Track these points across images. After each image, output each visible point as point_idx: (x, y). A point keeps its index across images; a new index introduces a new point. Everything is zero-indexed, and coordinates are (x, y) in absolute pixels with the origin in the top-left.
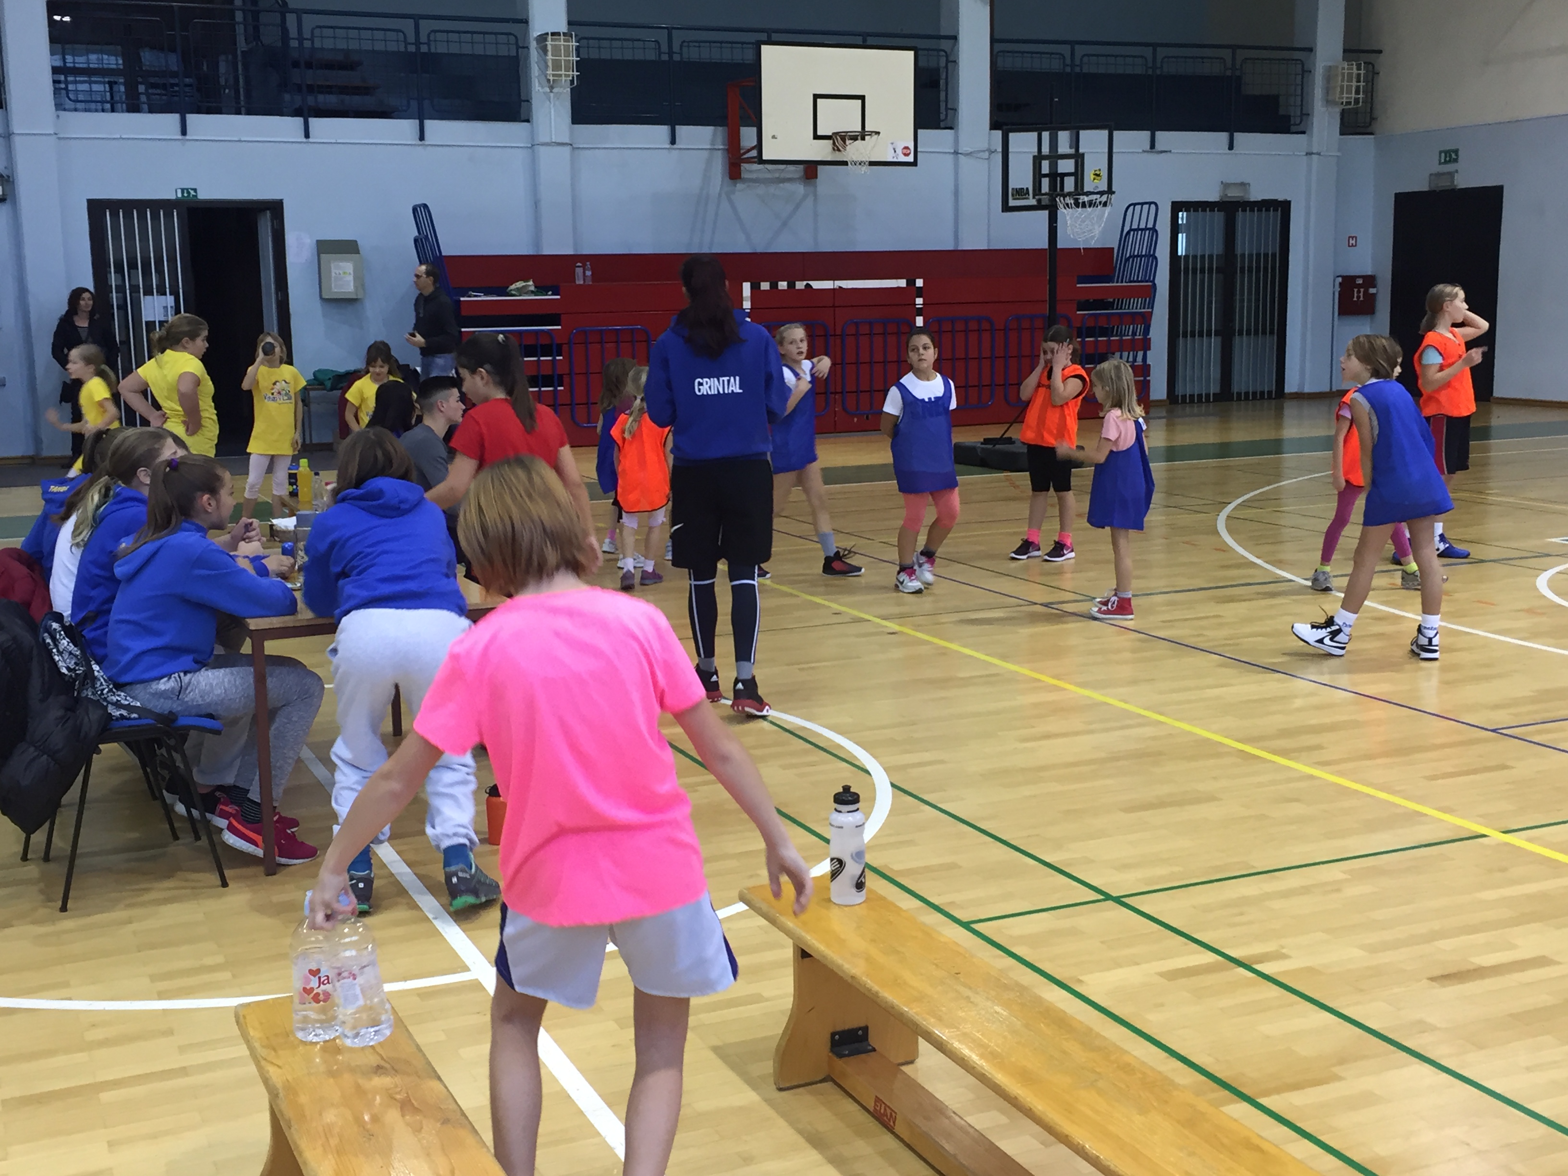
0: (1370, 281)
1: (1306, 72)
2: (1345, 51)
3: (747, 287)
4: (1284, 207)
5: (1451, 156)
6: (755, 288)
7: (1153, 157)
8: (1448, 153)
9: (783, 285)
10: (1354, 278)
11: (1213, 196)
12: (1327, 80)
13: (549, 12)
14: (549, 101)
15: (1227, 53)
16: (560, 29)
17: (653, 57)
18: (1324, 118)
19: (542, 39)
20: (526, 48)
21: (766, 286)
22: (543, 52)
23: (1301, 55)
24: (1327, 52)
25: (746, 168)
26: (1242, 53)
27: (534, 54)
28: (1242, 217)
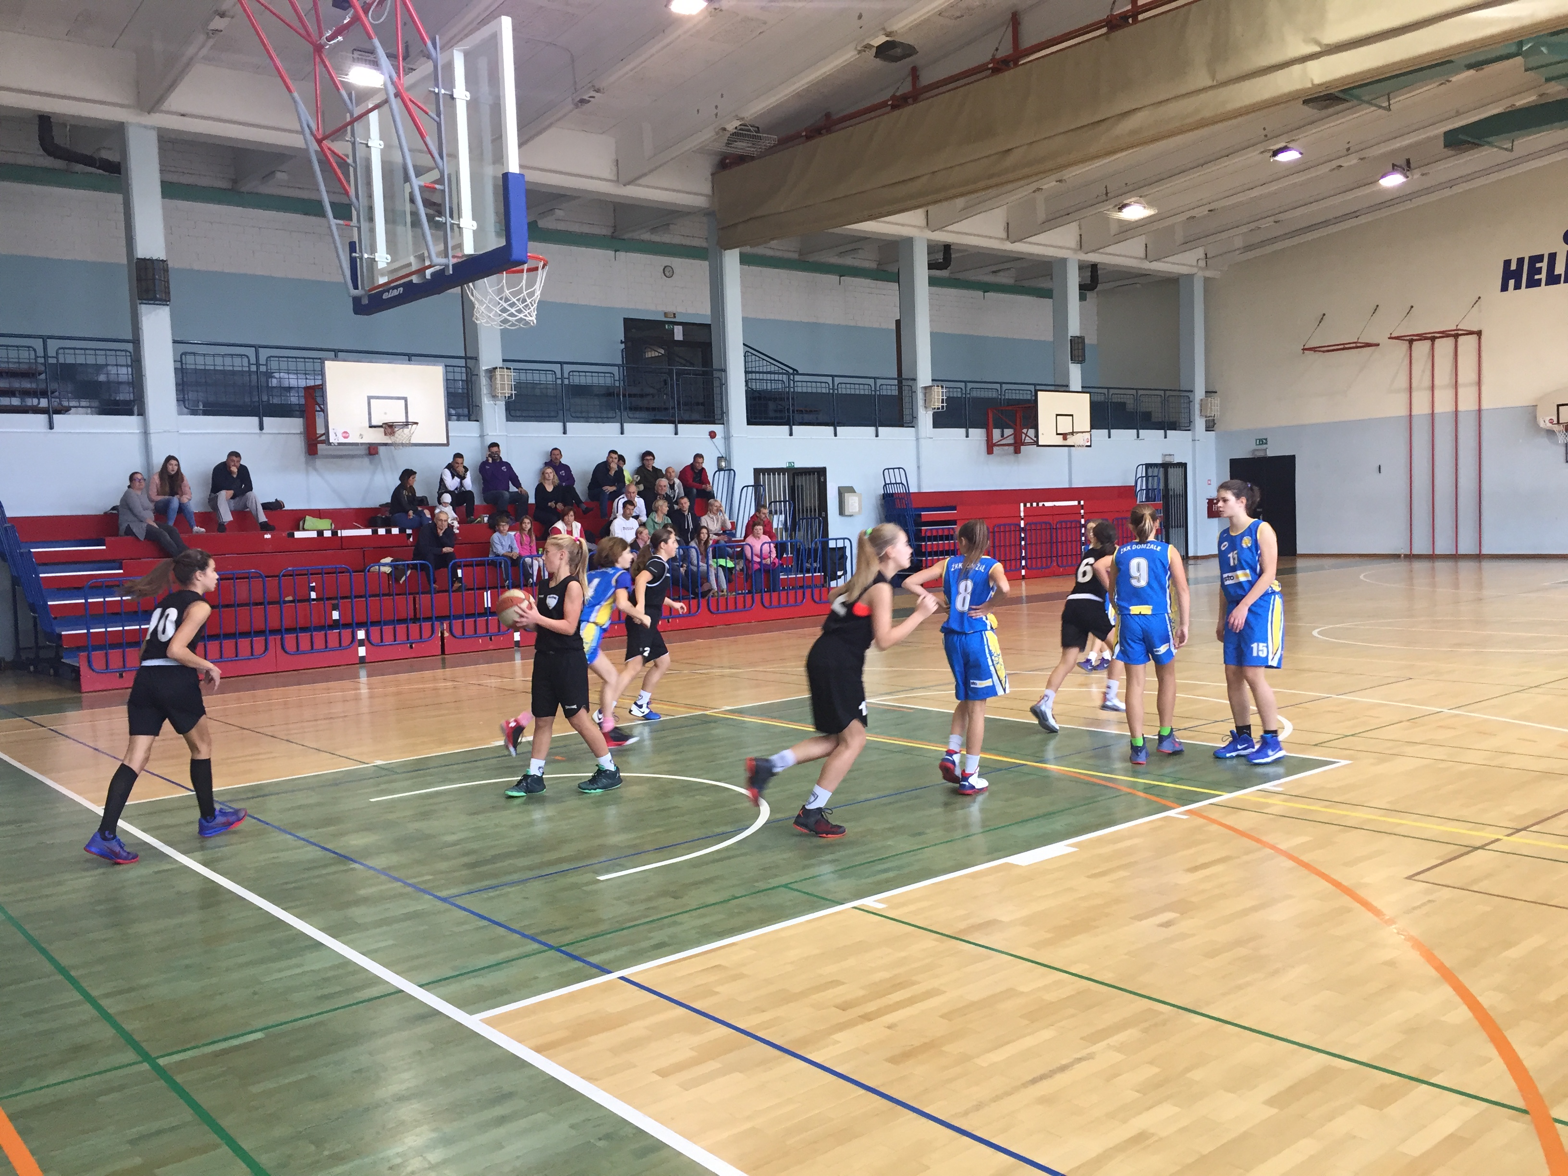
1: (1190, 402)
2: (1206, 392)
3: (1022, 505)
4: (1184, 466)
5: (1263, 441)
6: (1025, 505)
7: (1138, 442)
8: (1261, 440)
9: (1035, 504)
10: (1213, 500)
11: (1159, 461)
12: (1201, 406)
13: (924, 375)
14: (925, 418)
15: (1162, 393)
16: (930, 383)
17: (959, 395)
18: (1200, 423)
19: (926, 388)
20: (913, 392)
21: (1028, 505)
22: (925, 394)
23: (1188, 394)
24: (1199, 393)
25: (995, 449)
26: (1168, 393)
27: (920, 396)
28: (1171, 471)
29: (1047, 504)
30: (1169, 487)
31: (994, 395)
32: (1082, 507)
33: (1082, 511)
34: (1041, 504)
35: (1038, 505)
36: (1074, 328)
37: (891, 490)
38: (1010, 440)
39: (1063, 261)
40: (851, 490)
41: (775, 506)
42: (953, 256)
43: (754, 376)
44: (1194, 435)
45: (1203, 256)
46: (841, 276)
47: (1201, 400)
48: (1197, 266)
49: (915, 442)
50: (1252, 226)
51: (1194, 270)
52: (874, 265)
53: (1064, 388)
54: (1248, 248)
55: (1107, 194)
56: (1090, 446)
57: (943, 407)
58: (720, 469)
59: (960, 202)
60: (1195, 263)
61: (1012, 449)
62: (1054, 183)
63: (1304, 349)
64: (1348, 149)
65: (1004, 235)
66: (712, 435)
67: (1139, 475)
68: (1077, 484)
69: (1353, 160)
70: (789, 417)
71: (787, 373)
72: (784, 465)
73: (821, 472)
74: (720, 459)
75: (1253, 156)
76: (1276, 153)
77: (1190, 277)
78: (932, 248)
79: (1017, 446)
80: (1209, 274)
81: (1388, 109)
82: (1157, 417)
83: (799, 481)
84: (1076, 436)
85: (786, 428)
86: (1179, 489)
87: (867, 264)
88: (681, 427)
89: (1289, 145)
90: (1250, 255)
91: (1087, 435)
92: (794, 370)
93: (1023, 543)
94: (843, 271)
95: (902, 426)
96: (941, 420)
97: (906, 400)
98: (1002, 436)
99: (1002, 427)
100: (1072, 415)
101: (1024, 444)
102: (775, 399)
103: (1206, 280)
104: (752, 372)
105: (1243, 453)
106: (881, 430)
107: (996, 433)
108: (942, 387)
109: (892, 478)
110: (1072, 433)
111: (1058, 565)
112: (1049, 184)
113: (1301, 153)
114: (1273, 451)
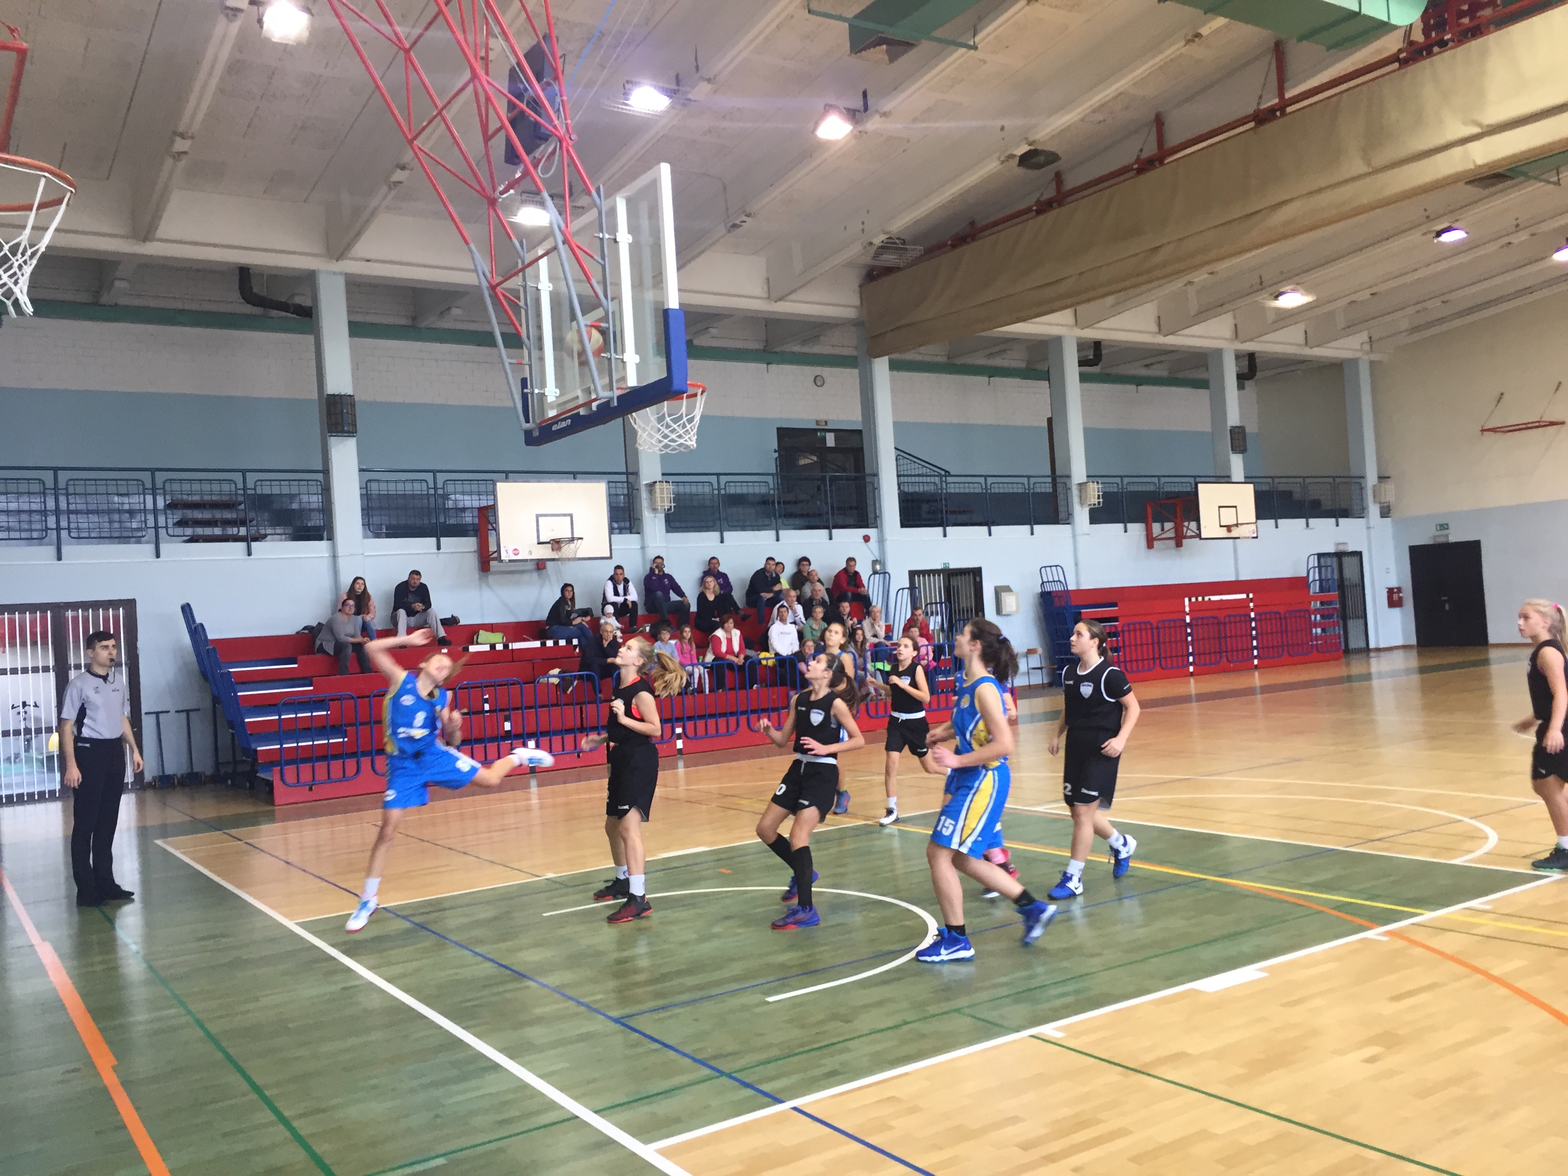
0: (1399, 590)
1: (1362, 488)
2: (1379, 478)
3: (1187, 600)
4: (1359, 554)
5: (1443, 527)
6: (1190, 600)
7: (1308, 531)
8: (1441, 525)
9: (1200, 599)
10: (1393, 588)
11: (1332, 550)
12: (1374, 491)
13: (1079, 471)
14: (1081, 514)
15: (1331, 480)
16: (1084, 479)
17: (1116, 490)
18: (1374, 510)
19: (1080, 484)
20: (1068, 489)
21: (1193, 599)
22: (1080, 491)
23: (1358, 480)
24: (1371, 478)
25: (1156, 543)
26: (1338, 480)
27: (1075, 492)
28: (1346, 560)
29: (1214, 598)
30: (1344, 576)
31: (1151, 488)
32: (1251, 600)
33: (1251, 605)
34: (1206, 598)
35: (1203, 599)
36: (1233, 418)
37: (1048, 588)
38: (1171, 534)
39: (1219, 352)
40: (1008, 589)
41: (931, 608)
42: (1103, 352)
43: (905, 479)
44: (1368, 523)
45: (1367, 339)
46: (990, 377)
47: (1374, 486)
48: (1361, 350)
49: (1071, 541)
50: (1419, 307)
51: (1358, 355)
52: (1023, 365)
53: (1225, 478)
54: (1415, 329)
55: (1261, 283)
56: (1256, 537)
57: (1099, 503)
58: (875, 572)
59: (1110, 300)
60: (1359, 347)
61: (1172, 543)
62: (1206, 276)
63: (1483, 431)
64: (1517, 226)
65: (1156, 329)
66: (867, 539)
67: (1311, 565)
68: (1245, 576)
69: (1523, 236)
70: (942, 518)
71: (940, 475)
72: (939, 567)
73: (976, 573)
74: (874, 562)
75: (1415, 237)
76: (1439, 234)
77: (1354, 362)
78: (1082, 345)
79: (1179, 540)
80: (1374, 357)
81: (1558, 183)
82: (1327, 505)
83: (954, 582)
84: (1241, 528)
85: (940, 530)
86: (1356, 579)
87: (1015, 364)
88: (835, 531)
89: (1455, 225)
90: (1416, 337)
91: (1253, 527)
92: (946, 471)
93: (1189, 638)
94: (992, 372)
95: (1058, 523)
96: (1097, 516)
97: (1061, 497)
98: (1163, 529)
99: (1162, 520)
100: (1235, 507)
101: (1186, 537)
102: (928, 501)
103: (1372, 363)
104: (904, 476)
105: (1423, 539)
106: (1036, 527)
107: (1156, 528)
108: (1098, 483)
109: (1048, 576)
110: (1237, 525)
111: (1227, 659)
112: (1200, 277)
113: (1467, 233)
114: (1455, 537)
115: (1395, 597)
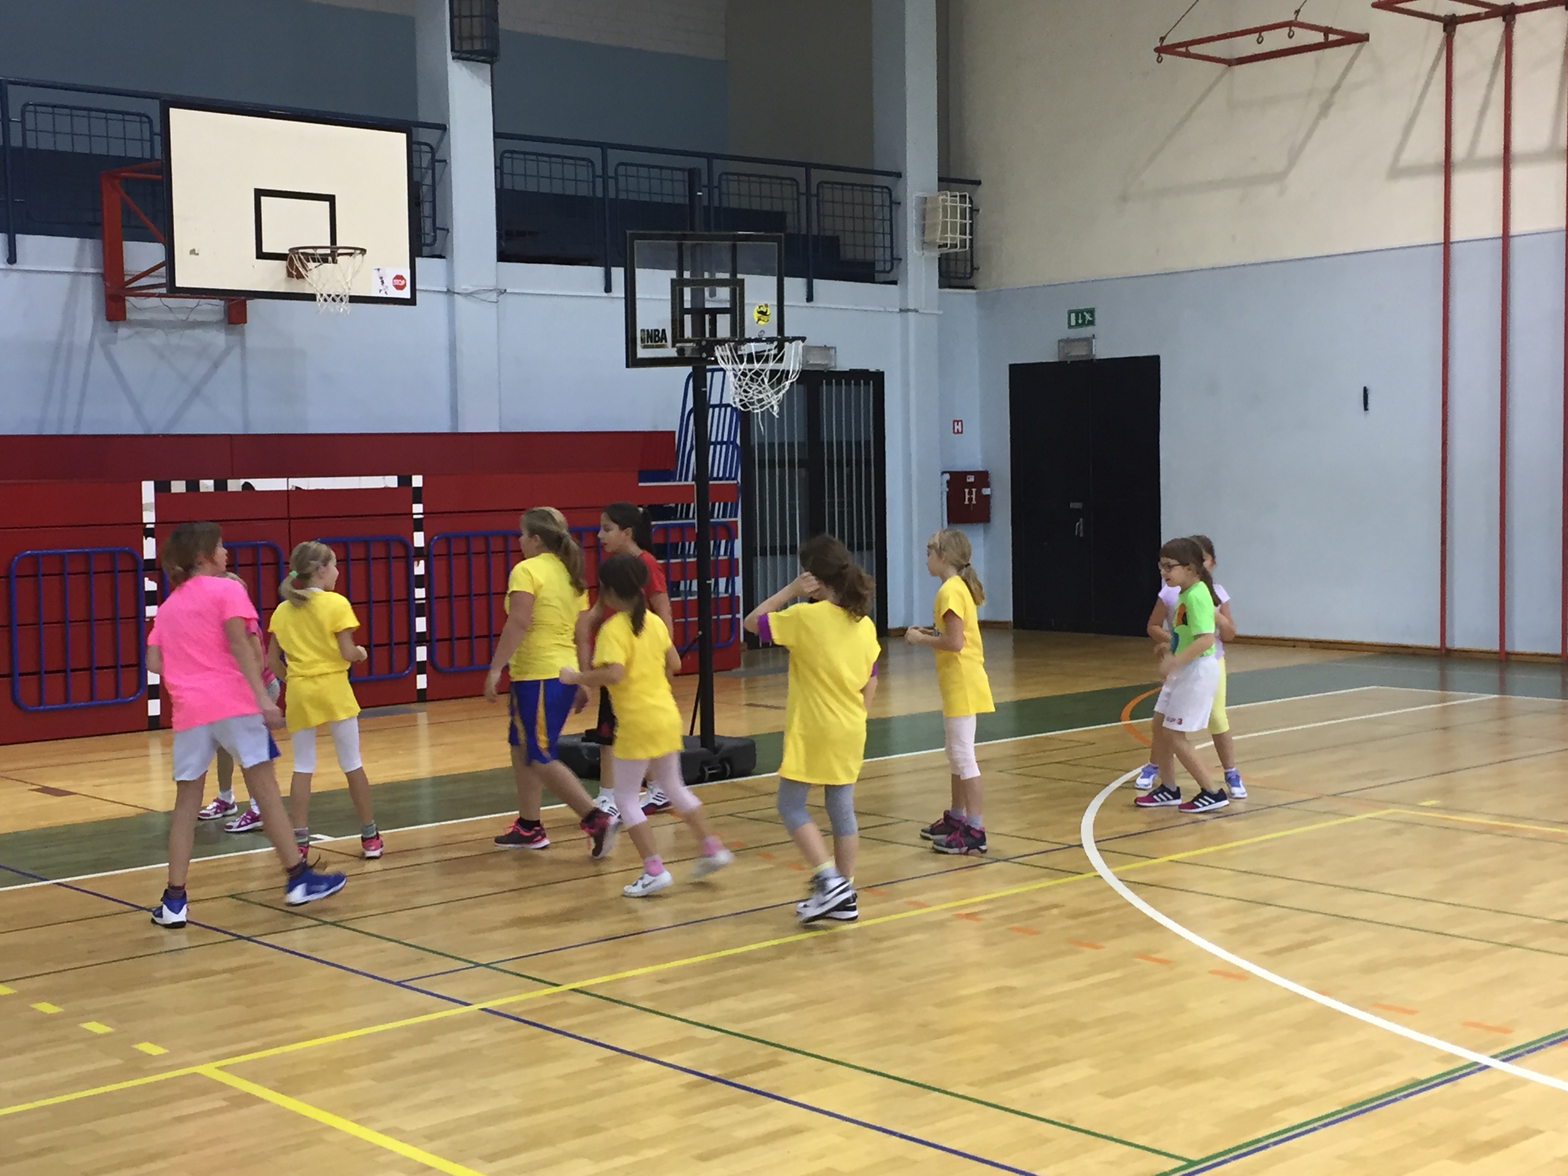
0: (983, 478)
1: (895, 203)
2: (940, 180)
3: (148, 489)
4: (876, 379)
5: (1084, 317)
6: (162, 489)
8: (1079, 314)
9: (207, 485)
10: (964, 474)
12: (923, 215)
15: (799, 171)
18: (920, 265)
23: (887, 182)
24: (919, 179)
26: (819, 176)
28: (831, 395)
29: (261, 484)
30: (825, 438)
32: (418, 495)
33: (418, 508)
34: (234, 485)
35: (221, 485)
44: (904, 297)
47: (924, 201)
63: (1160, 49)
100: (328, 197)
105: (1042, 347)
110: (328, 256)
114: (1107, 344)
115: (970, 497)
